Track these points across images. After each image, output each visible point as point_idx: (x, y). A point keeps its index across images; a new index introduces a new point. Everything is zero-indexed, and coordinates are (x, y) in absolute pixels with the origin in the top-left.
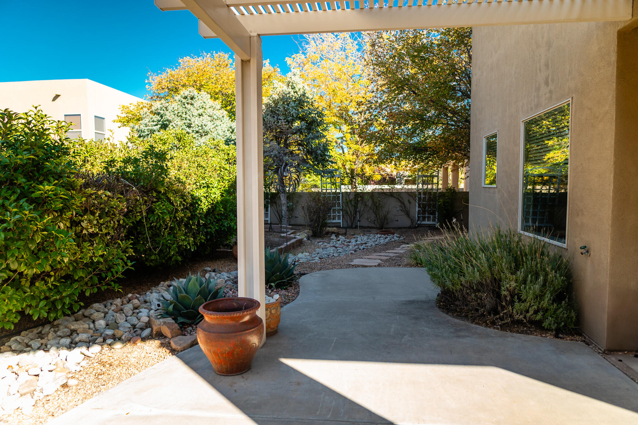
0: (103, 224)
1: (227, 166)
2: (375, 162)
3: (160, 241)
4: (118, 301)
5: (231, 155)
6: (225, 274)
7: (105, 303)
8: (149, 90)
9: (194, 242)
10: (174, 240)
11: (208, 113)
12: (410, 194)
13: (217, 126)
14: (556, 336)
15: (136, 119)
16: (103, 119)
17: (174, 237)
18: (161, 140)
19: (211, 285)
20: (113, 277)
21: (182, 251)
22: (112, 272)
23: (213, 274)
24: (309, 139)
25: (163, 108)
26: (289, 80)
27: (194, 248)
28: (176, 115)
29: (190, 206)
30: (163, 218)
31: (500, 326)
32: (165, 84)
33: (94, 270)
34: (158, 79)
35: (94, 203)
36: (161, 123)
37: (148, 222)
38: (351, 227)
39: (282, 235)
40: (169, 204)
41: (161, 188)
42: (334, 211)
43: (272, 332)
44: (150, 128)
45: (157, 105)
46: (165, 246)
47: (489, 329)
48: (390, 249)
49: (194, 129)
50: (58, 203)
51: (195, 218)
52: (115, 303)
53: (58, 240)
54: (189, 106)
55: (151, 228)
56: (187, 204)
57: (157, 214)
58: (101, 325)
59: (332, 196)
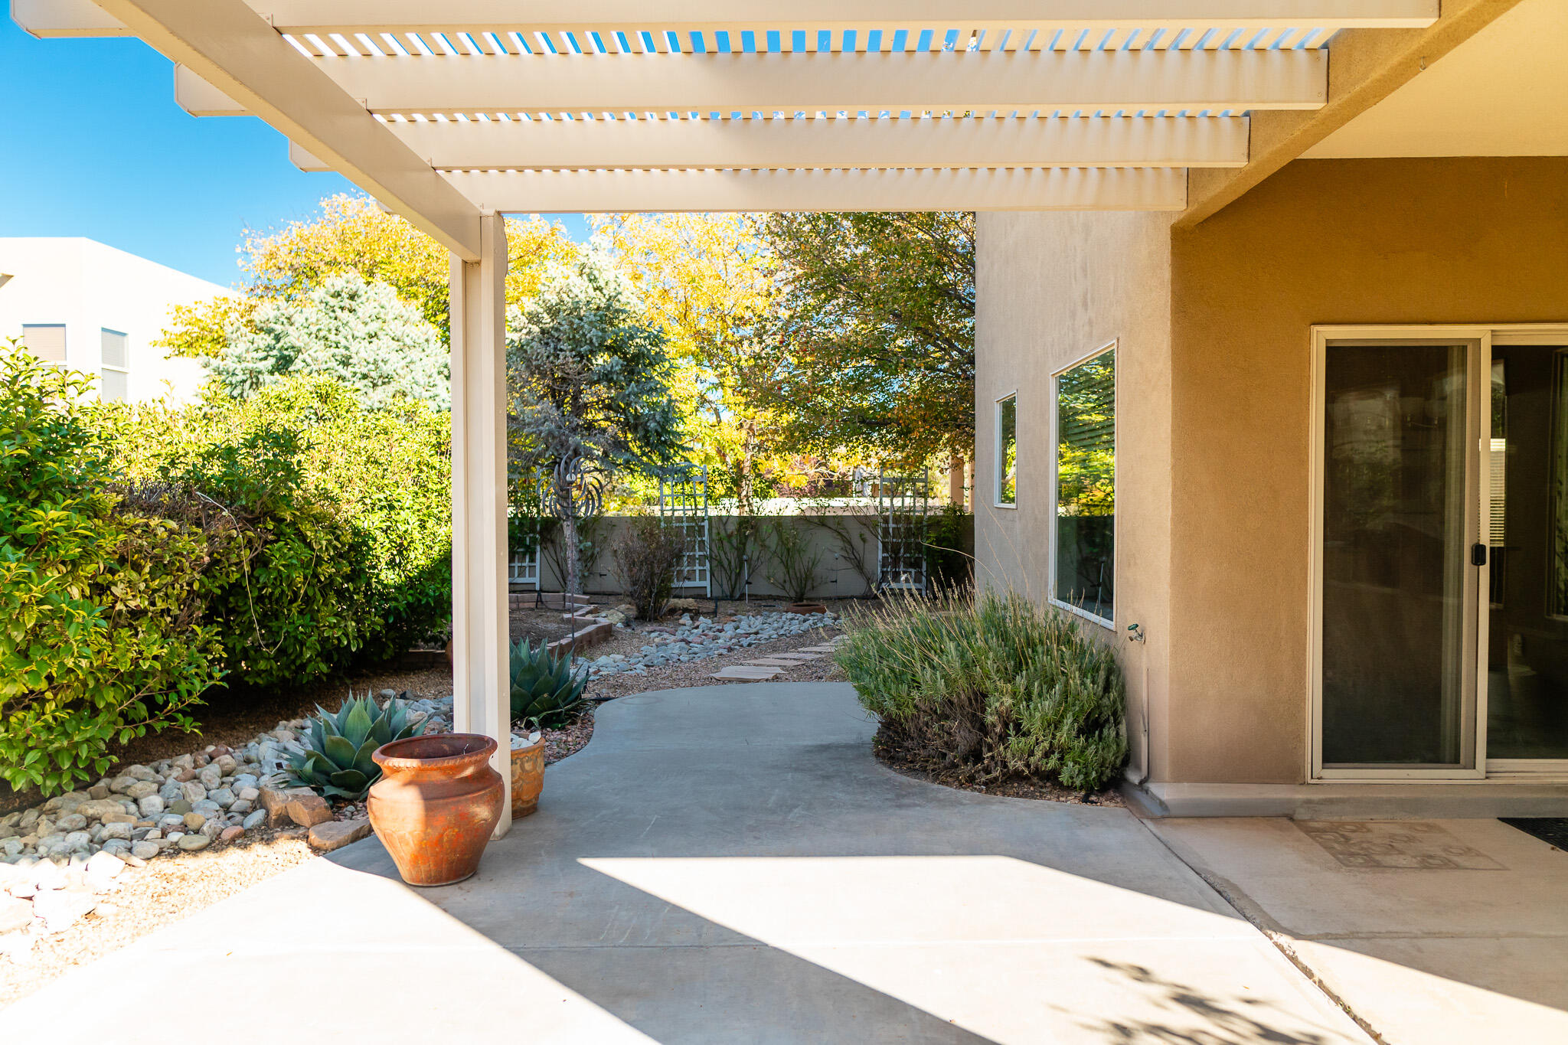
0: (159, 590)
1: (435, 461)
2: (777, 451)
3: (281, 628)
4: (186, 760)
5: (444, 435)
6: (428, 701)
7: (155, 764)
8: (244, 269)
9: (359, 630)
10: (312, 627)
11: (391, 333)
12: (865, 521)
13: (412, 362)
14: (1085, 800)
15: (209, 338)
16: (124, 334)
17: (312, 619)
18: (282, 400)
19: (396, 719)
20: (182, 703)
21: (329, 651)
22: (178, 692)
23: (400, 702)
24: (629, 395)
25: (281, 319)
26: (584, 260)
27: (358, 645)
28: (313, 336)
29: (350, 550)
30: (288, 576)
31: (985, 784)
32: (284, 257)
33: (138, 690)
34: (267, 244)
35: (141, 546)
36: (275, 352)
37: (255, 586)
38: (731, 598)
39: (567, 616)
40: (302, 545)
41: (285, 511)
42: (692, 560)
43: (524, 809)
44: (250, 365)
45: (266, 311)
46: (292, 640)
47: (962, 791)
48: (810, 645)
49: (356, 369)
50: (72, 546)
51: (360, 578)
52: (178, 763)
53: (71, 623)
54: (345, 316)
55: (260, 599)
56: (343, 545)
57: (276, 568)
58: (153, 806)
59: (685, 524)
